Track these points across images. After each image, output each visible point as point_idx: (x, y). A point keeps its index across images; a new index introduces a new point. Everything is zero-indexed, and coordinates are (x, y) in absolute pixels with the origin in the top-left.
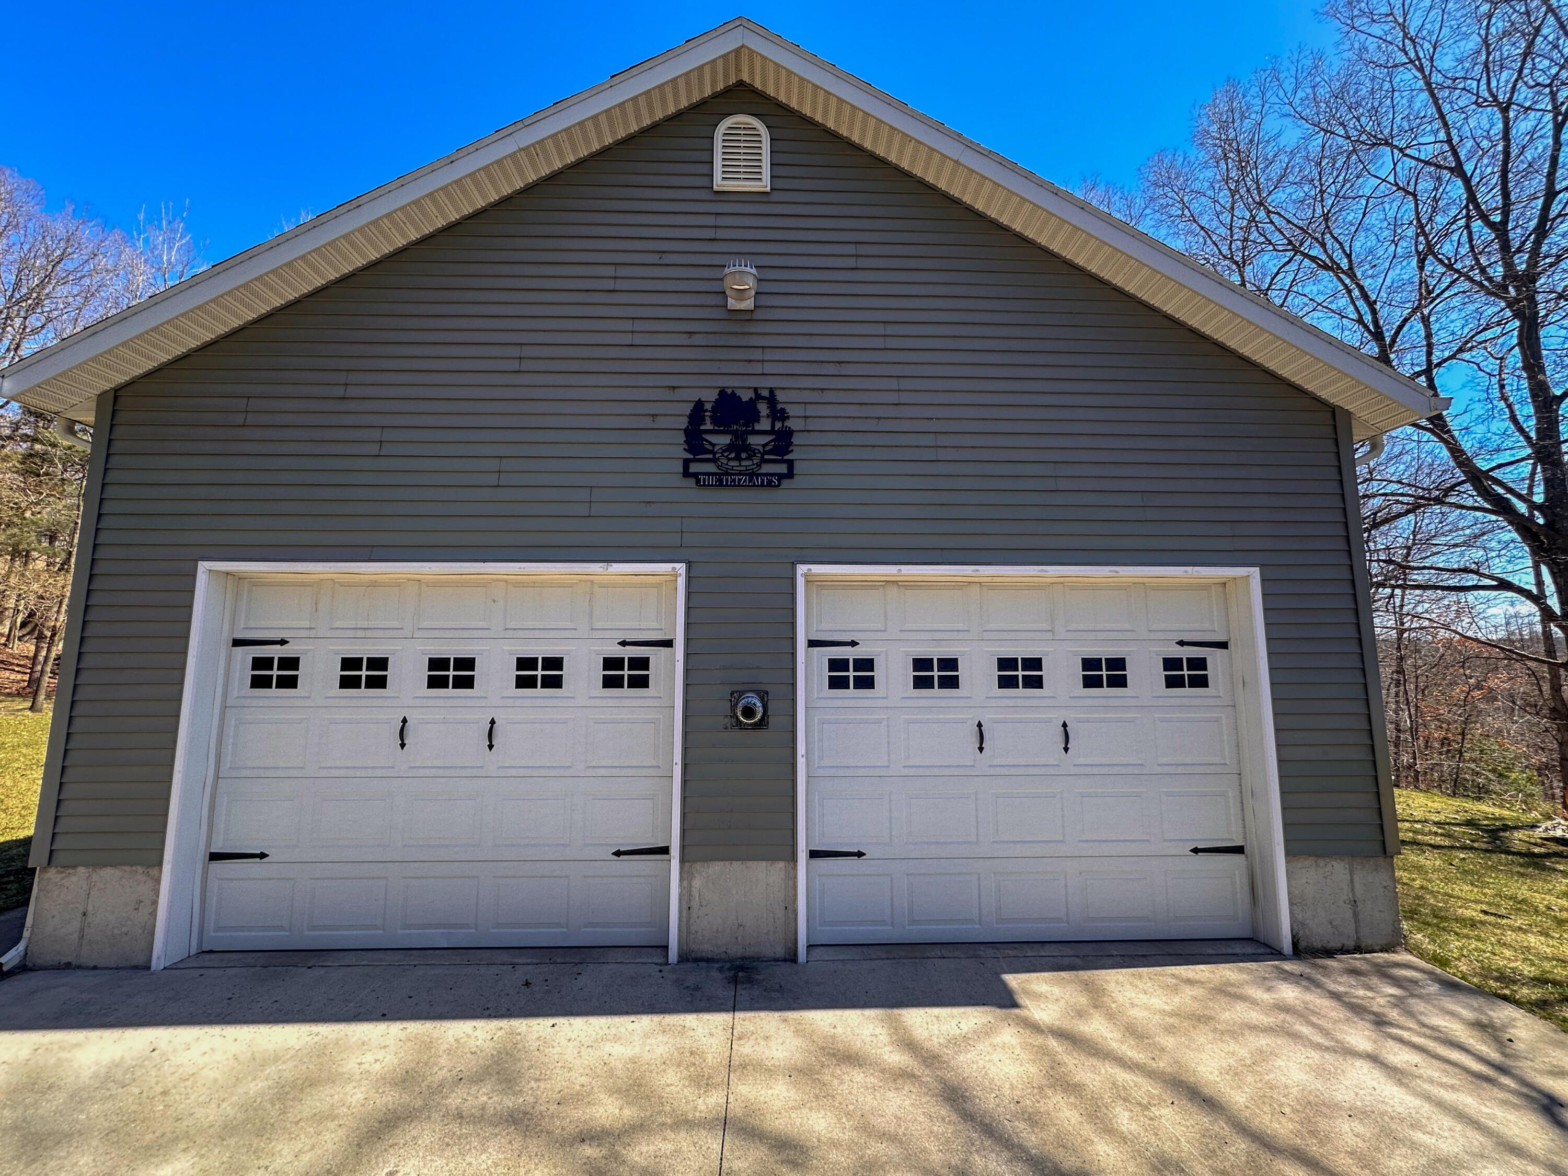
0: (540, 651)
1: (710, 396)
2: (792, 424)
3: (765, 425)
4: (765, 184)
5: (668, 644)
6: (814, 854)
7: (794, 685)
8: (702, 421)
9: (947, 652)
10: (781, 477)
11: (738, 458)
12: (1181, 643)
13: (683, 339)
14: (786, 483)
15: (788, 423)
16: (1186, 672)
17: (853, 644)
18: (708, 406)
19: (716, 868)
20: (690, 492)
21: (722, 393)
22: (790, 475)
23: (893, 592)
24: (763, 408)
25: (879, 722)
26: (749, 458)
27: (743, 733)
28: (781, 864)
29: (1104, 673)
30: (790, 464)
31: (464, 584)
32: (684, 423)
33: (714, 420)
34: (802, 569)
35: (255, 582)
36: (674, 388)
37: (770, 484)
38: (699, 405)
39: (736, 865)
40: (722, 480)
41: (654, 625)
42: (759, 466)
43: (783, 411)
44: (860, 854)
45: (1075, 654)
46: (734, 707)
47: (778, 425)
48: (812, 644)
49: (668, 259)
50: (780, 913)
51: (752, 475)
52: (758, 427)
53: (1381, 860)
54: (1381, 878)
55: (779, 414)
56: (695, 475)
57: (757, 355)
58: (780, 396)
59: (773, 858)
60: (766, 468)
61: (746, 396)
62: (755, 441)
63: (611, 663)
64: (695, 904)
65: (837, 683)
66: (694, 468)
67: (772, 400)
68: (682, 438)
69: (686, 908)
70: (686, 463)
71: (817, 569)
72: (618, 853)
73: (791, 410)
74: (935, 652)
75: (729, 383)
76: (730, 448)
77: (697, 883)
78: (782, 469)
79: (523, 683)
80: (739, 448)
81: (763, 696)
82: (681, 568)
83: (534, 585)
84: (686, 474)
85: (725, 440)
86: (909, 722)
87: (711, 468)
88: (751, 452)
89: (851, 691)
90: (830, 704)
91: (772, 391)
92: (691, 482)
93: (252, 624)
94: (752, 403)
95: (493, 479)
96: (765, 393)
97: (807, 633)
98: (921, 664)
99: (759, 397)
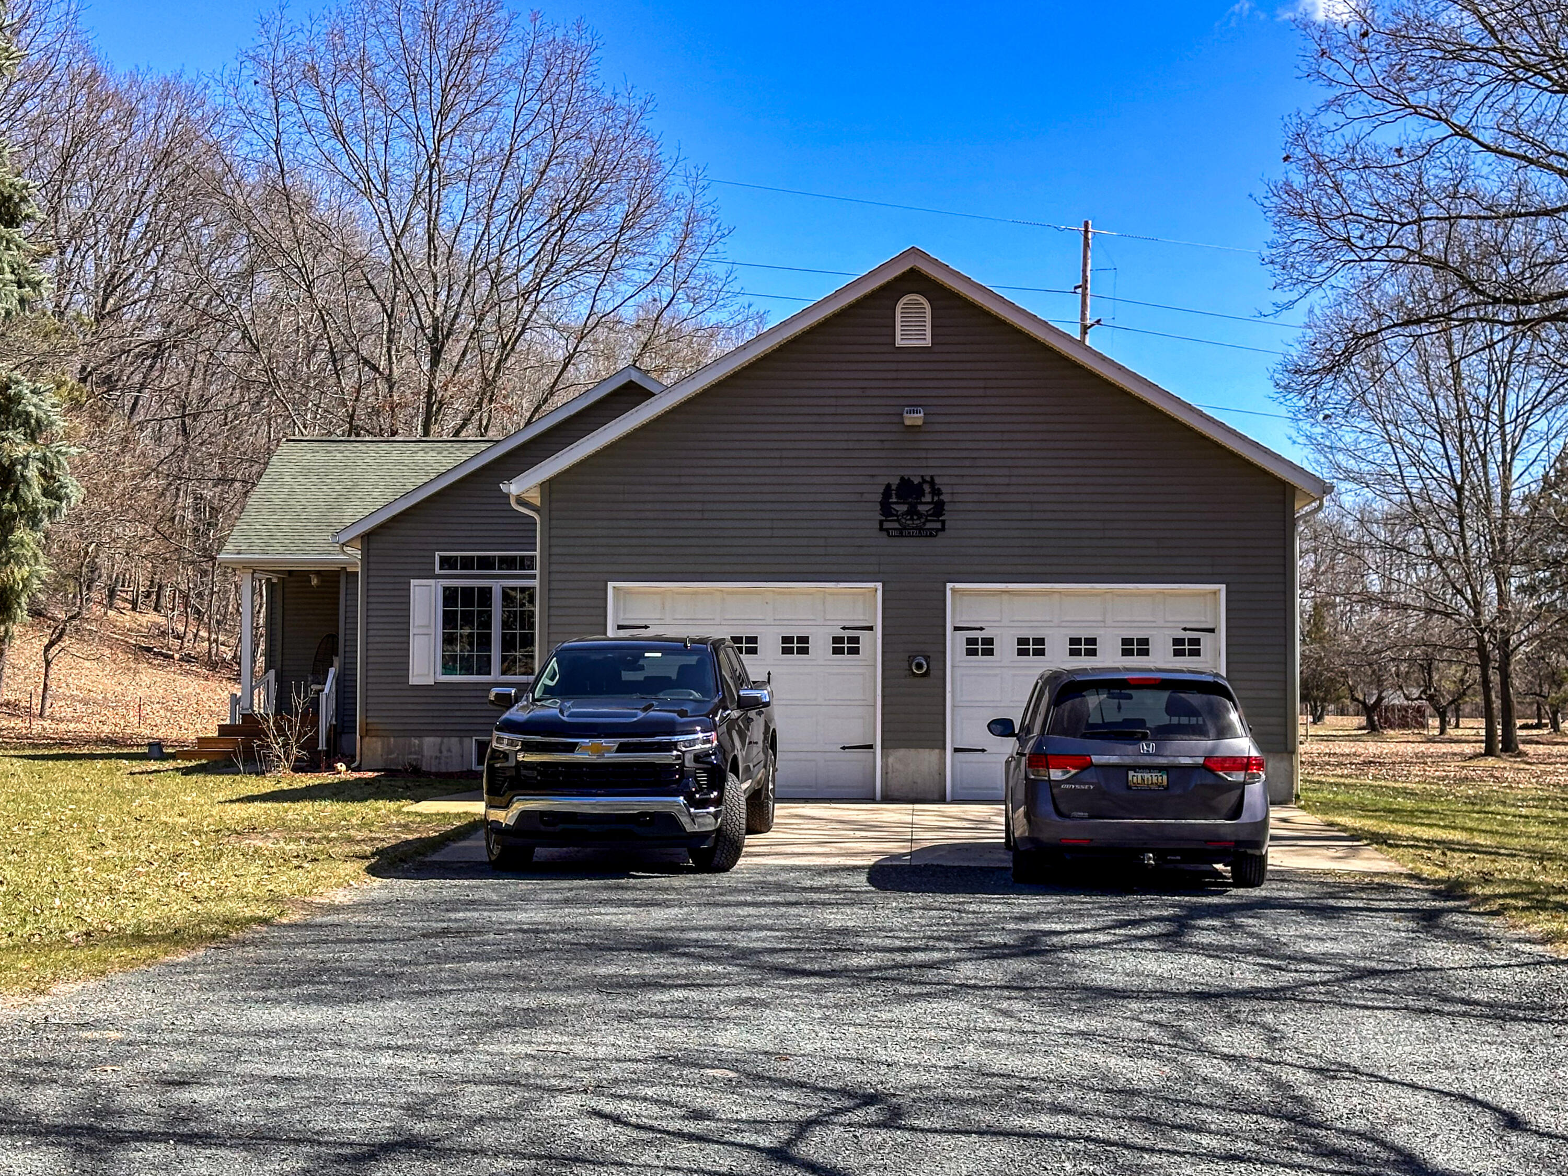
0: (795, 633)
1: (895, 481)
2: (945, 498)
3: (928, 498)
4: (928, 342)
5: (870, 628)
6: (957, 750)
7: (945, 653)
8: (890, 497)
9: (1038, 634)
10: (937, 530)
11: (912, 519)
12: (1185, 629)
13: (879, 445)
14: (940, 533)
15: (942, 497)
16: (1187, 647)
17: (981, 629)
18: (894, 487)
19: (901, 752)
20: (883, 539)
21: (902, 478)
22: (943, 529)
23: (1005, 597)
24: (927, 488)
25: (996, 675)
26: (919, 519)
27: (916, 679)
28: (937, 751)
29: (1135, 647)
30: (943, 522)
31: (751, 593)
32: (879, 498)
33: (898, 496)
34: (949, 586)
35: (628, 592)
36: (873, 476)
37: (931, 535)
38: (888, 486)
39: (912, 750)
40: (902, 533)
41: (861, 617)
42: (924, 524)
43: (939, 489)
44: (983, 750)
45: (1118, 635)
46: (910, 666)
47: (936, 499)
48: (956, 629)
49: (869, 392)
50: (937, 777)
51: (920, 529)
52: (923, 500)
53: (1285, 755)
54: (1284, 765)
55: (936, 492)
56: (887, 530)
57: (923, 454)
58: (937, 480)
59: (932, 748)
60: (929, 525)
61: (916, 481)
62: (922, 508)
63: (836, 640)
64: (890, 770)
65: (971, 652)
66: (887, 525)
67: (932, 483)
68: (879, 507)
69: (885, 773)
70: (881, 522)
71: (958, 586)
72: (844, 748)
73: (944, 489)
74: (1031, 634)
75: (906, 473)
76: (907, 513)
77: (891, 760)
78: (938, 525)
79: (786, 651)
80: (913, 512)
81: (927, 658)
82: (879, 585)
83: (790, 593)
84: (881, 529)
85: (903, 508)
86: (1014, 675)
87: (896, 525)
88: (920, 515)
89: (980, 657)
90: (965, 664)
91: (932, 477)
92: (885, 533)
93: (627, 616)
94: (920, 484)
95: (768, 533)
96: (928, 479)
97: (953, 622)
98: (1022, 641)
99: (924, 481)
